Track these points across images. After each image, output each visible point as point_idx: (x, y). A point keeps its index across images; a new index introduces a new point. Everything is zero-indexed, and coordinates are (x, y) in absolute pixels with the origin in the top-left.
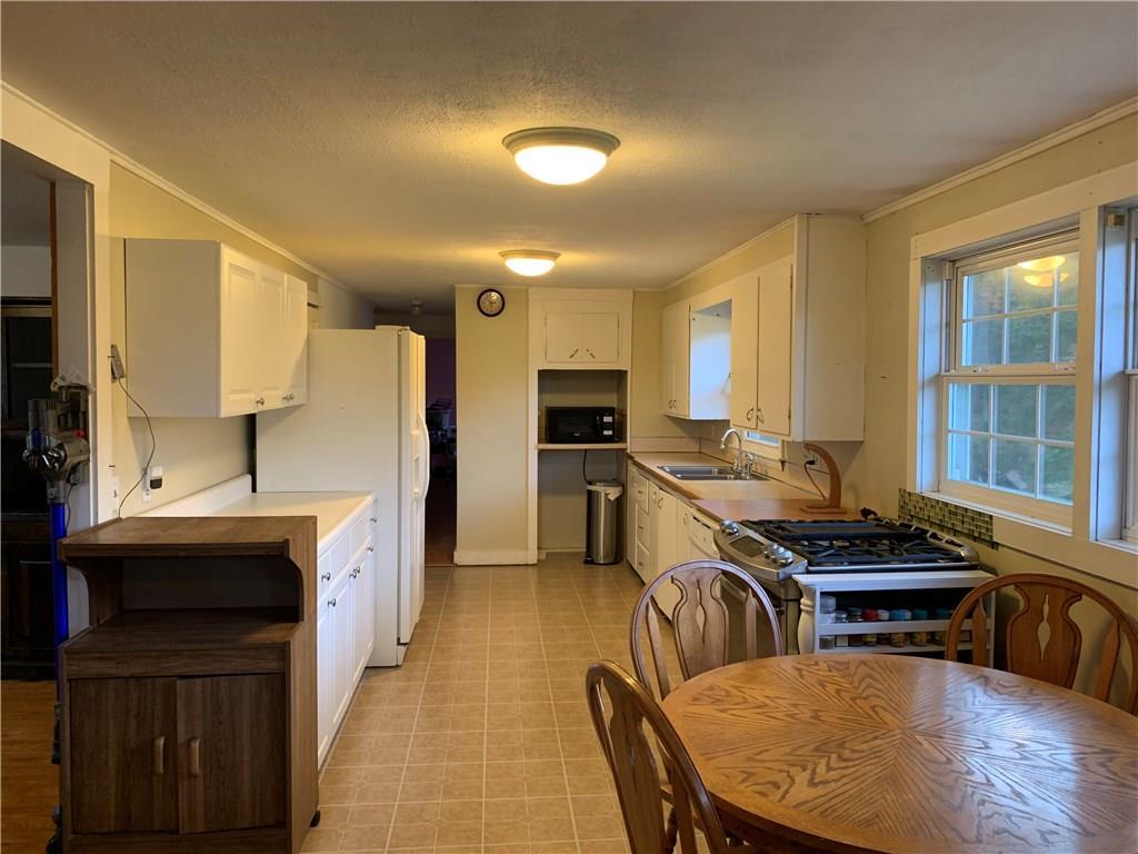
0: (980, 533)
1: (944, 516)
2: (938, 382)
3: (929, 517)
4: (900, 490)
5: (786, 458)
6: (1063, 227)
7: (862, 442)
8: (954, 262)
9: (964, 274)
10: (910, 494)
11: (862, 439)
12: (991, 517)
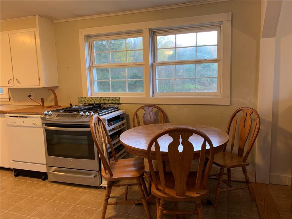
0: (115, 102)
1: (101, 101)
2: (89, 68)
3: (94, 102)
4: (79, 97)
5: (11, 96)
6: (134, 32)
7: (58, 87)
8: (90, 37)
9: (94, 41)
10: (85, 98)
11: (58, 86)
12: (119, 98)
